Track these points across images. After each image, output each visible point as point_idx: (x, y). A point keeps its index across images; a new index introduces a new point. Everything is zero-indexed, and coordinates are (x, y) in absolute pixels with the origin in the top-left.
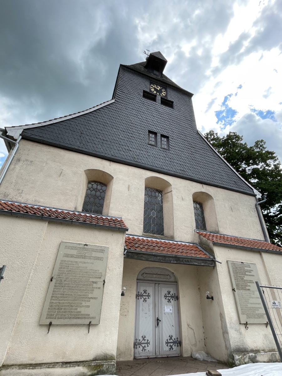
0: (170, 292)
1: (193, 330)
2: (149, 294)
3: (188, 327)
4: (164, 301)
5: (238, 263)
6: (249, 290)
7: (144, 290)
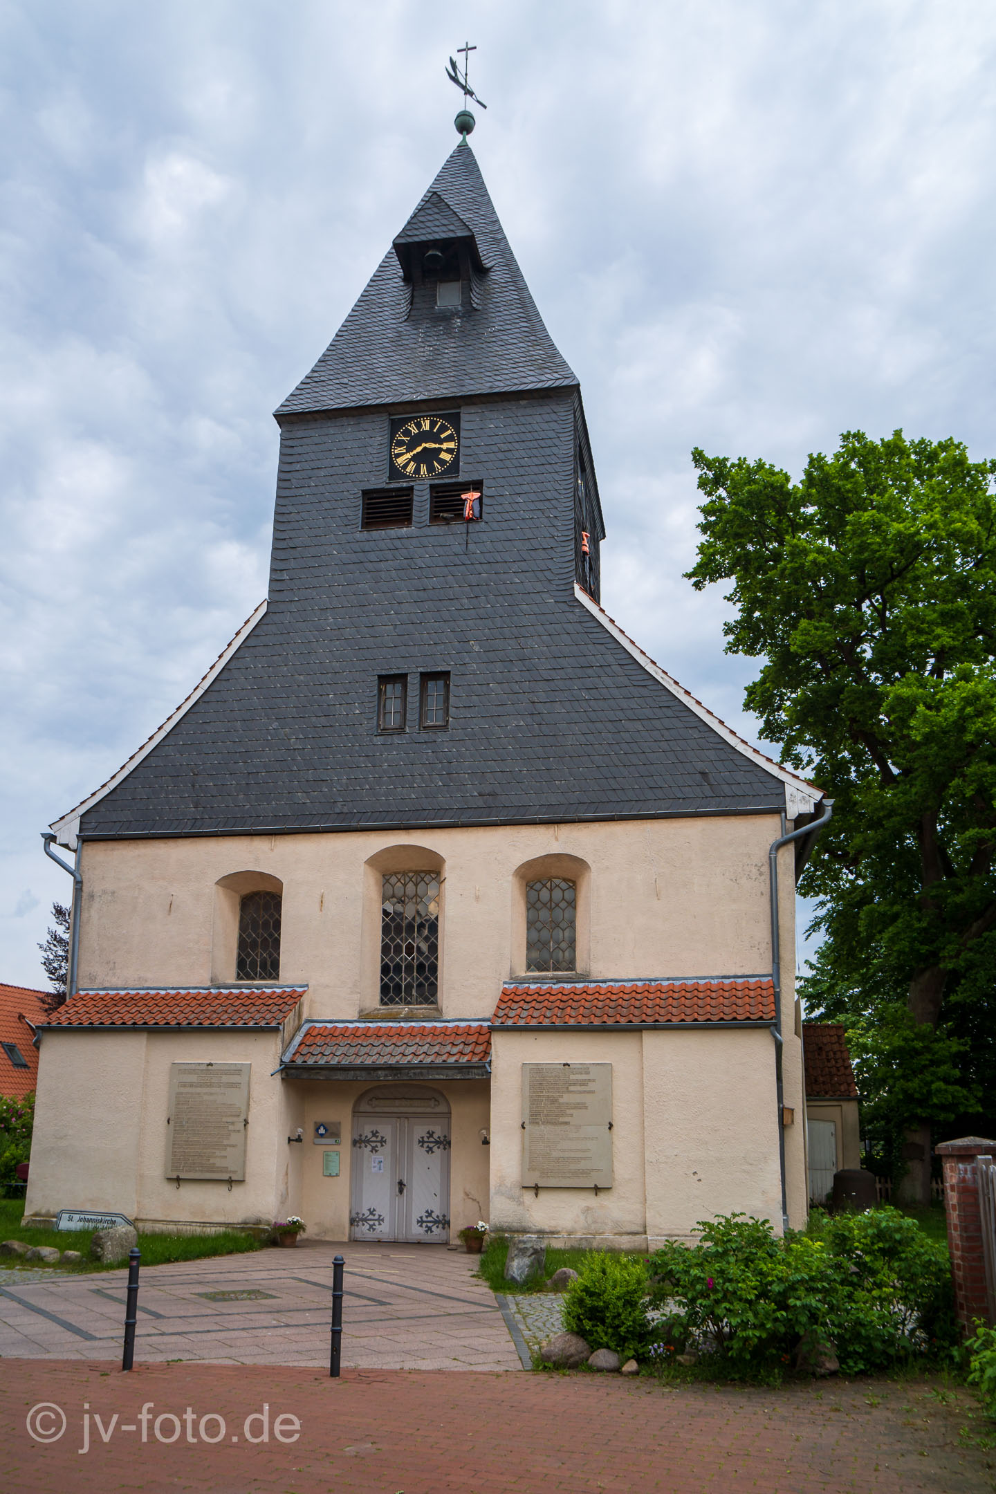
0: (433, 1133)
1: (478, 1203)
2: (382, 1138)
3: (466, 1197)
4: (419, 1152)
5: (559, 1067)
6: (567, 1123)
7: (372, 1132)
